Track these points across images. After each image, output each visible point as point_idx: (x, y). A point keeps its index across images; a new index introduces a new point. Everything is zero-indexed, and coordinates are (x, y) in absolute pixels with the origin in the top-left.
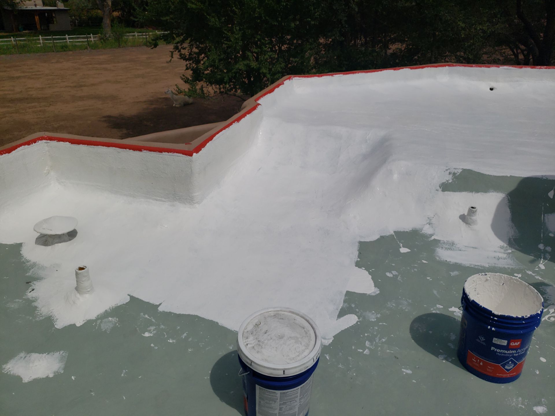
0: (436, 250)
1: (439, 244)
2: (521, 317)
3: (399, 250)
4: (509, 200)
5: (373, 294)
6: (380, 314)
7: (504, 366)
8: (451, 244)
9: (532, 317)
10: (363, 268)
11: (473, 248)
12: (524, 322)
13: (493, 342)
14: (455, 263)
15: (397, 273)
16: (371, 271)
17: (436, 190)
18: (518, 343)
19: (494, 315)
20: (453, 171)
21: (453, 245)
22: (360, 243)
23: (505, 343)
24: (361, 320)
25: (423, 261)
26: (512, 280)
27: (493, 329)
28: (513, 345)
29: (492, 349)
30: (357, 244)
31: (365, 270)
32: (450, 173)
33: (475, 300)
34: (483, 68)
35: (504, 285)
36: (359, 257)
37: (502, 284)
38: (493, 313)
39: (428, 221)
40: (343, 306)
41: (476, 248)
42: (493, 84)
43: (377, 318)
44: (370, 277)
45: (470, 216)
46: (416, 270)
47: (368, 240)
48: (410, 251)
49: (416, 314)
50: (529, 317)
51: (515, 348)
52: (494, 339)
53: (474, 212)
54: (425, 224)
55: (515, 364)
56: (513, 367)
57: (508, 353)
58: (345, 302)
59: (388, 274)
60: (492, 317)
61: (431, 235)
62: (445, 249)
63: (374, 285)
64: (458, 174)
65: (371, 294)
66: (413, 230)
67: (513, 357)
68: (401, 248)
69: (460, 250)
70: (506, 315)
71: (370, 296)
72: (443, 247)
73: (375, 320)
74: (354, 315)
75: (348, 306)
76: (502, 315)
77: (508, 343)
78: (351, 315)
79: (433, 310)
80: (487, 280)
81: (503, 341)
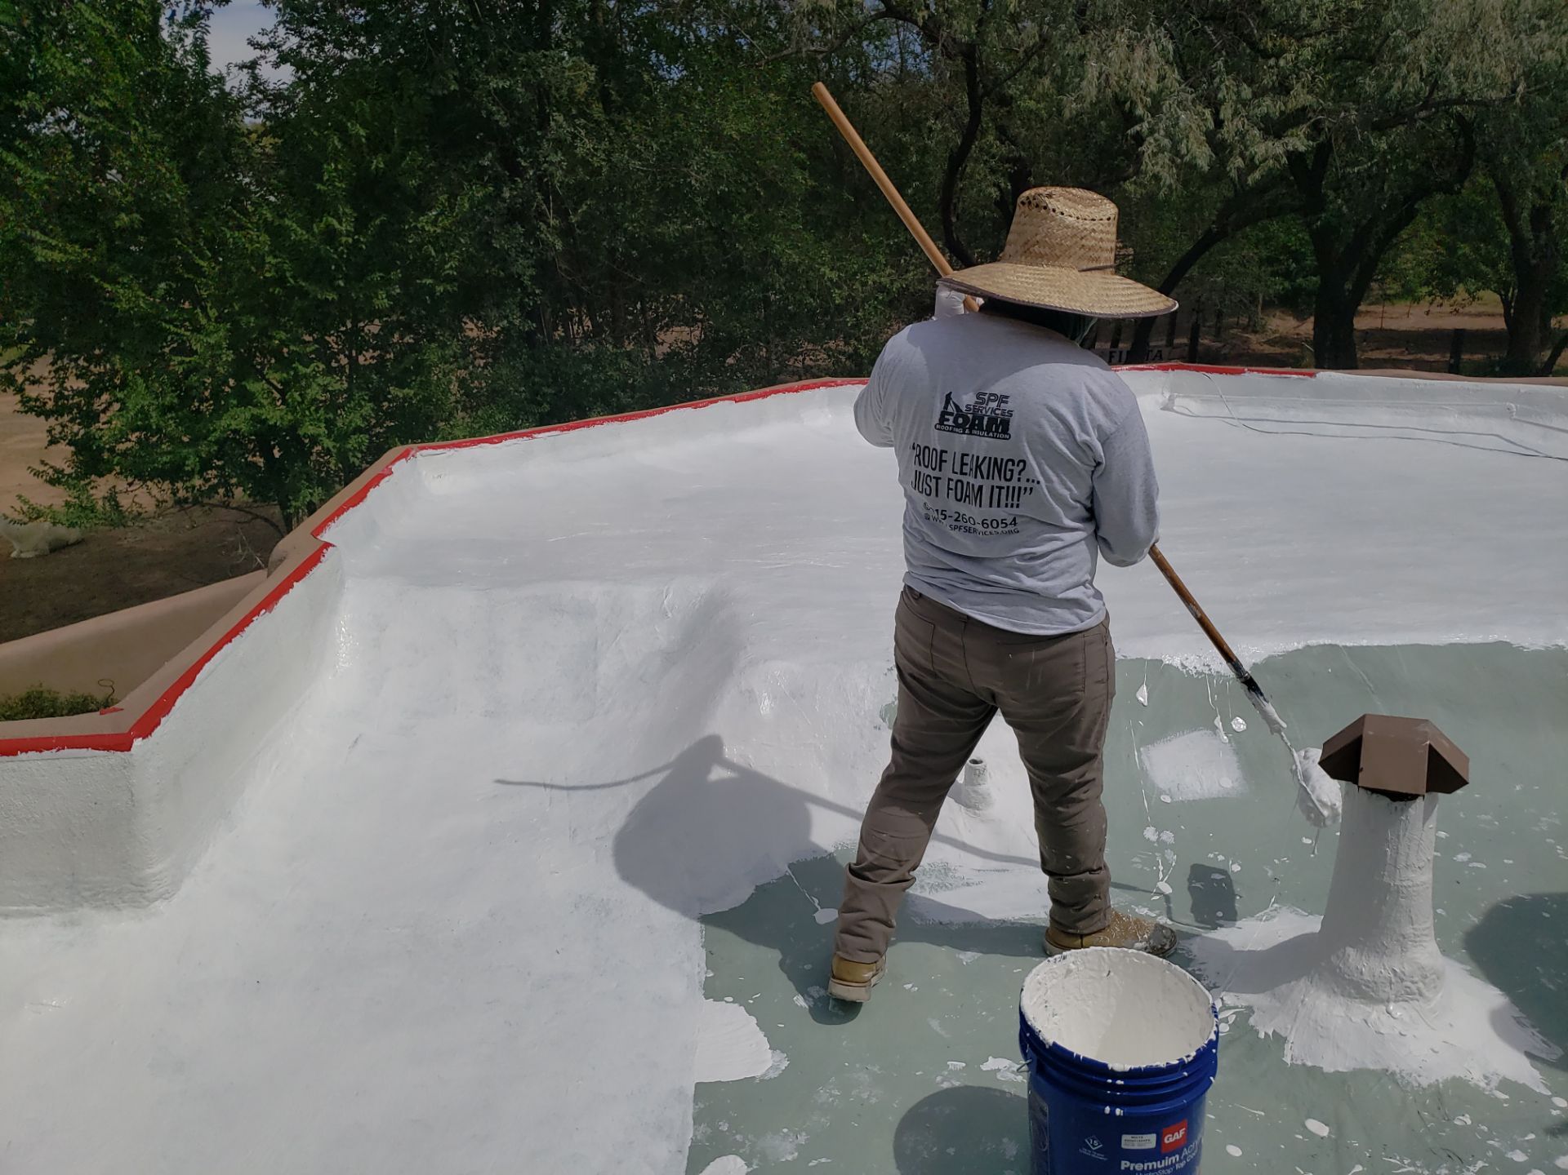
2: (1177, 1062)
5: (773, 1075)
6: (804, 1134)
8: (943, 871)
9: (1200, 1055)
10: (727, 999)
11: (998, 871)
12: (1186, 1074)
13: (1123, 1146)
14: (965, 924)
17: (875, 727)
18: (1182, 1132)
19: (1115, 1075)
21: (946, 875)
23: (1149, 1141)
24: (755, 1167)
26: (1128, 959)
28: (1171, 1140)
29: (1123, 1168)
30: (698, 926)
31: (732, 1002)
33: (1060, 1043)
35: (1112, 974)
36: (709, 965)
37: (1105, 975)
38: (1112, 1070)
40: (695, 1135)
41: (1004, 871)
43: (799, 1148)
44: (753, 1020)
45: (974, 785)
47: (725, 907)
50: (1195, 1058)
51: (1176, 1149)
52: (1125, 1137)
53: (979, 772)
57: (1162, 1165)
58: (697, 1120)
60: (1110, 1081)
62: (933, 890)
63: (768, 1046)
65: (765, 1075)
66: (837, 851)
68: (817, 910)
69: (968, 884)
70: (1144, 1066)
71: (764, 1083)
72: (925, 883)
73: (796, 1154)
74: (732, 1157)
75: (709, 1131)
76: (1135, 1070)
77: (1159, 1141)
78: (724, 1158)
79: (942, 1082)
80: (1069, 971)
81: (1146, 1137)
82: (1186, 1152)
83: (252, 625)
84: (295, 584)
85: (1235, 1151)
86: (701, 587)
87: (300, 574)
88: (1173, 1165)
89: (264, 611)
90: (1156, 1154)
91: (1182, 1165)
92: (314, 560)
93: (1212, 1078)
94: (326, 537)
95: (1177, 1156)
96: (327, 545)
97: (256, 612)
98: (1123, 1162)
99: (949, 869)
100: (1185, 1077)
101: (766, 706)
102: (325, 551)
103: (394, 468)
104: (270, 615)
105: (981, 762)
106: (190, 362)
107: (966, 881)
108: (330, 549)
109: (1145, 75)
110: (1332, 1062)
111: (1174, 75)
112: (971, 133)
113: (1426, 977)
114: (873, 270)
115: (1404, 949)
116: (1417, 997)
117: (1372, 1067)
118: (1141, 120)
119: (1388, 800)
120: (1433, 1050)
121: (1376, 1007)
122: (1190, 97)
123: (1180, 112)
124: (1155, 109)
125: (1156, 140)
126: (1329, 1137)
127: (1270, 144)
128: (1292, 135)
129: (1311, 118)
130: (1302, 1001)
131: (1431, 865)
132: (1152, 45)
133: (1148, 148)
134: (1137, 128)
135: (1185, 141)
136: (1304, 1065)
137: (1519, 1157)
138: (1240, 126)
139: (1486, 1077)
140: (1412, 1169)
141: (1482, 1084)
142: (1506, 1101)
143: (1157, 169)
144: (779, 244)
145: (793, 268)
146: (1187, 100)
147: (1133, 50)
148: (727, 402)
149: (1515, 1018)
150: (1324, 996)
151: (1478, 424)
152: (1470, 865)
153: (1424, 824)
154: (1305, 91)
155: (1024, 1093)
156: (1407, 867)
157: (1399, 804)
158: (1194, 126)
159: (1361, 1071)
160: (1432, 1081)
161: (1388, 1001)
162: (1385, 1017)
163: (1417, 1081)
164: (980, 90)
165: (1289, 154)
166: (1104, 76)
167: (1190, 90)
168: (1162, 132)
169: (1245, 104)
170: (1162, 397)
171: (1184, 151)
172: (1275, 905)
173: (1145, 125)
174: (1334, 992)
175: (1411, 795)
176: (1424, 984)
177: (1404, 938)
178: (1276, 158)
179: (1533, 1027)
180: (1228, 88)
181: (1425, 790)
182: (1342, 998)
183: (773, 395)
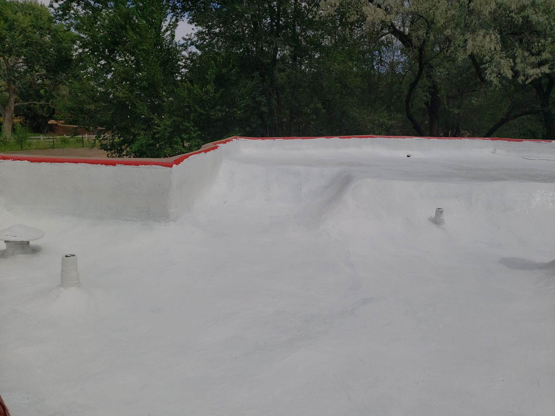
42: (409, 152)
53: (442, 212)
89: (204, 152)
102: (218, 147)
103: (233, 140)
105: (441, 208)
112: (418, 77)
123: (501, 60)
125: (491, 69)
127: (534, 70)
128: (543, 68)
129: (550, 63)
132: (493, 36)
133: (488, 72)
134: (484, 65)
135: (503, 69)
138: (523, 65)
143: (491, 78)
146: (503, 56)
147: (485, 37)
158: (506, 65)
164: (423, 62)
165: (541, 73)
167: (505, 53)
168: (494, 67)
169: (526, 58)
170: (493, 150)
171: (502, 72)
173: (487, 65)
178: (537, 75)
180: (519, 52)
183: (352, 138)
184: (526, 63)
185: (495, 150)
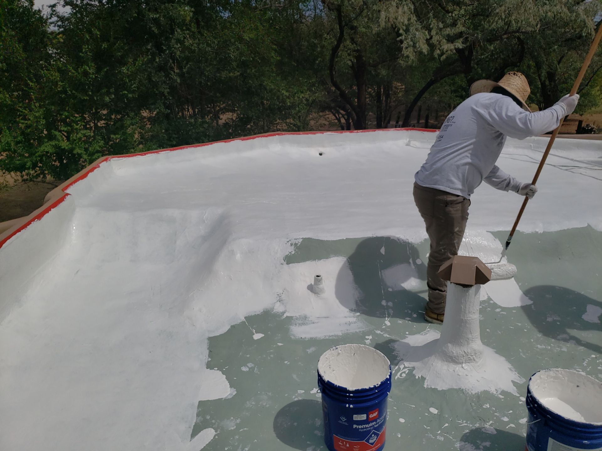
0: (290, 328)
1: (292, 321)
2: (373, 387)
3: (253, 337)
4: (349, 262)
5: (230, 397)
6: (239, 419)
7: (367, 441)
8: (304, 318)
9: (383, 384)
10: (215, 369)
11: (325, 317)
12: (377, 391)
13: (354, 419)
14: (311, 338)
15: (253, 365)
16: (224, 369)
17: (281, 264)
18: (376, 413)
19: (350, 392)
20: (294, 242)
21: (305, 319)
22: (210, 339)
23: (364, 417)
24: (218, 432)
25: (278, 344)
26: (361, 349)
27: (351, 406)
28: (372, 416)
29: (354, 427)
30: (207, 341)
31: (217, 370)
32: (291, 245)
33: (329, 381)
34: (310, 135)
35: (355, 354)
36: (210, 356)
37: (353, 355)
38: (349, 390)
39: (278, 298)
40: (196, 421)
41: (327, 317)
42: (321, 150)
43: (237, 424)
44: (225, 376)
45: (317, 285)
46: (272, 356)
47: (217, 334)
48: (264, 335)
49: (278, 407)
50: (380, 385)
51: (374, 420)
52: (354, 416)
53: (320, 281)
54: (275, 303)
55: (377, 435)
56: (377, 439)
57: (369, 426)
58: (198, 415)
59: (244, 369)
60: (348, 394)
61: (284, 313)
62: (299, 326)
63: (229, 386)
64: (299, 244)
65: (227, 397)
66: (264, 311)
67: (375, 429)
68: (254, 334)
69: (313, 323)
70: (360, 388)
71: (226, 400)
72: (296, 323)
73: (235, 427)
74: (210, 429)
75: (202, 419)
76: (357, 390)
77: (368, 417)
78: (207, 429)
79: (295, 398)
80: (339, 354)
81: (362, 415)
82: (378, 421)
83: (31, 225)
84: (52, 209)
85: (402, 420)
86: (219, 211)
87: (55, 205)
88: (373, 426)
89: (37, 220)
90: (367, 422)
91: (377, 425)
92: (62, 200)
93: (388, 393)
94: (68, 191)
95: (375, 422)
96: (67, 194)
97: (33, 220)
98: (354, 425)
99: (307, 317)
100: (376, 392)
101: (238, 256)
102: (66, 196)
103: (101, 165)
104: (40, 221)
105: (320, 276)
106: (27, 123)
107: (313, 321)
108: (69, 196)
109: (403, 18)
110: (441, 386)
111: (414, 18)
112: (340, 40)
113: (476, 354)
114: (302, 92)
115: (468, 344)
116: (473, 361)
117: (455, 388)
118: (401, 35)
119: (462, 287)
120: (477, 380)
121: (458, 365)
122: (420, 27)
123: (416, 32)
124: (407, 31)
125: (407, 42)
126: (437, 414)
127: (449, 45)
128: (457, 42)
129: (464, 36)
130: (432, 364)
131: (478, 312)
132: (405, 6)
133: (404, 45)
134: (400, 38)
135: (418, 43)
136: (431, 388)
137: (506, 419)
138: (439, 39)
139: (496, 390)
140: (466, 424)
141: (495, 393)
142: (503, 399)
143: (408, 53)
144: (266, 81)
145: (271, 91)
146: (419, 27)
147: (398, 8)
148: (238, 140)
149: (509, 368)
150: (440, 362)
151: (520, 151)
152: (501, 313)
153: (475, 296)
154: (462, 26)
155: (320, 400)
156: (469, 312)
157: (465, 289)
158: (421, 37)
159: (451, 389)
160: (477, 392)
161: (462, 363)
162: (461, 369)
163: (471, 392)
164: (343, 23)
165: (456, 49)
166: (387, 18)
167: (420, 24)
168: (410, 39)
169: (441, 29)
170: (406, 141)
171: (418, 46)
172: (428, 329)
173: (403, 37)
174: (443, 360)
175: (469, 285)
176: (476, 356)
177: (468, 339)
178: (451, 50)
179: (516, 371)
180: (434, 23)
181: (474, 283)
182: (446, 362)
183: (257, 138)
184: (441, 34)
185: (409, 141)
